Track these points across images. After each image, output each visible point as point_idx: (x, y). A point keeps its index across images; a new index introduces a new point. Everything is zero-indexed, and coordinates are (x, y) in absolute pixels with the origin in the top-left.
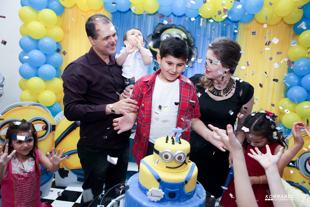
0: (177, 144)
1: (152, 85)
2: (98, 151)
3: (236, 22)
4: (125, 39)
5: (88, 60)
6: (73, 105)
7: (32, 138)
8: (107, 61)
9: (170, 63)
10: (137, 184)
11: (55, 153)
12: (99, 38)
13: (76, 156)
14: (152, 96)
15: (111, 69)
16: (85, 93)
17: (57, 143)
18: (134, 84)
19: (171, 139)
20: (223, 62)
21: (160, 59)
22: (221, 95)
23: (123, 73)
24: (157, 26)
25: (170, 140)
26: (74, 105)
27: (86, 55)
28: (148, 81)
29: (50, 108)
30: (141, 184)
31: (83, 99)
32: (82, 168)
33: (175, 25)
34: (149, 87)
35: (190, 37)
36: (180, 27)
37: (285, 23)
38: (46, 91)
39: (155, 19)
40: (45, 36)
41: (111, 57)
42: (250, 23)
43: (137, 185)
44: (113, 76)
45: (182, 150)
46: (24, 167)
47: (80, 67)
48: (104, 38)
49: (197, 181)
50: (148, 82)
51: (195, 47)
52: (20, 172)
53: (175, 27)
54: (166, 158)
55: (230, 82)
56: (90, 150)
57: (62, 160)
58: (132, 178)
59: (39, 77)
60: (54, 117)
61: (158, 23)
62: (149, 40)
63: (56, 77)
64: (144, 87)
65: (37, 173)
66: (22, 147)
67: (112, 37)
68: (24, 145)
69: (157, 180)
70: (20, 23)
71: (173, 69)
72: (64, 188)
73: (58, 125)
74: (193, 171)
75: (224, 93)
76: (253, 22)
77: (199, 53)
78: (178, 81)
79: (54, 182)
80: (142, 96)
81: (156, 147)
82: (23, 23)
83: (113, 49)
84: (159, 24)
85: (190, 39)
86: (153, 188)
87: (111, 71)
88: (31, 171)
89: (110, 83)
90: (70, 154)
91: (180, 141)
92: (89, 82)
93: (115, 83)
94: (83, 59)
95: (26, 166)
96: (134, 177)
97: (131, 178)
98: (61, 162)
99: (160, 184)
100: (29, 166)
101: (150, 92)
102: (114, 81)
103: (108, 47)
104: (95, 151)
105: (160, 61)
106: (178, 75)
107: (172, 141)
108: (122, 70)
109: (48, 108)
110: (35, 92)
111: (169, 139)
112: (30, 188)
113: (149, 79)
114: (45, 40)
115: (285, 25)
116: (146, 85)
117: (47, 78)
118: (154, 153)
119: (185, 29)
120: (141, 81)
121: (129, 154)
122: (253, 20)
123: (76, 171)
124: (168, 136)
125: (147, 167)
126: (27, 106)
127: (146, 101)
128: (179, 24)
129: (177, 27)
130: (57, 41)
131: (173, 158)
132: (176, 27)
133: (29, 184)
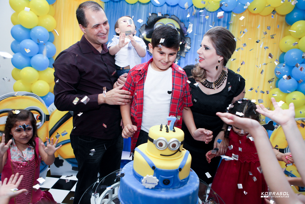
0: (171, 132)
1: (144, 74)
2: (91, 141)
3: (229, 12)
4: (116, 26)
5: (80, 48)
6: (63, 95)
7: (31, 127)
8: (100, 50)
9: (162, 53)
10: (132, 171)
11: (50, 143)
12: (89, 26)
13: (70, 145)
14: (144, 85)
15: (104, 58)
16: (77, 83)
17: (51, 133)
18: (128, 72)
19: (166, 127)
20: (218, 49)
21: (151, 48)
22: (213, 88)
23: (116, 61)
24: (150, 16)
25: (164, 129)
26: (65, 95)
27: (78, 44)
28: (140, 70)
29: (44, 98)
30: (135, 171)
31: (74, 89)
32: (75, 157)
34: (141, 76)
35: (183, 27)
36: (173, 17)
38: (39, 81)
39: (148, 8)
40: (37, 26)
41: (103, 46)
42: (243, 13)
43: (132, 173)
44: (107, 65)
45: (176, 138)
46: (24, 155)
47: (73, 56)
48: (94, 26)
49: (191, 169)
50: (140, 72)
51: (188, 37)
52: (19, 160)
53: (169, 16)
54: (160, 146)
55: (222, 74)
56: (84, 140)
57: (57, 150)
58: (127, 165)
59: (32, 67)
60: (48, 107)
62: (142, 30)
63: (49, 67)
64: (136, 76)
65: (36, 161)
66: (21, 135)
67: (102, 25)
68: (23, 134)
69: (151, 167)
70: (11, 12)
71: (166, 58)
72: (59, 177)
73: (52, 115)
74: (187, 158)
75: (215, 85)
77: (192, 43)
78: (170, 70)
79: (49, 172)
80: (135, 86)
81: (150, 135)
82: (14, 12)
83: (104, 38)
84: (152, 14)
85: (183, 29)
86: (147, 175)
87: (104, 59)
88: (31, 159)
89: (103, 72)
90: (65, 143)
91: (174, 129)
92: (81, 72)
93: (108, 72)
94: (75, 48)
95: (26, 155)
96: (129, 165)
97: (125, 166)
98: (55, 151)
99: (155, 171)
100: (28, 155)
101: (142, 81)
102: (107, 70)
103: (99, 36)
104: (89, 141)
105: (152, 50)
106: (170, 64)
107: (166, 129)
108: (115, 59)
109: (42, 98)
110: (29, 82)
111: (163, 127)
112: (28, 176)
113: (141, 68)
114: (38, 30)
116: (138, 74)
117: (40, 68)
118: (148, 141)
119: (179, 19)
120: (133, 70)
121: (123, 143)
123: (70, 160)
124: (162, 124)
125: (141, 155)
126: (20, 96)
127: (138, 90)
128: (173, 14)
130: (50, 31)
131: (168, 146)
133: (28, 172)
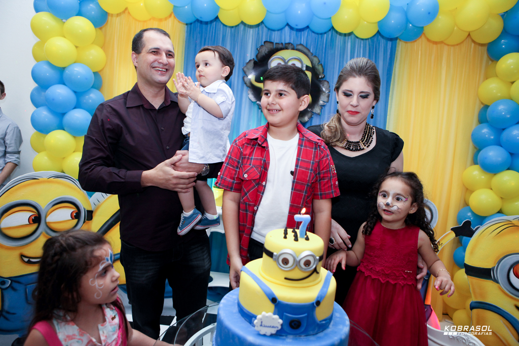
0: (301, 240)
3: (393, 40)
10: (236, 306)
19: (293, 232)
24: (262, 46)
25: (291, 235)
28: (258, 138)
30: (242, 307)
33: (292, 44)
35: (317, 64)
36: (300, 47)
37: (474, 41)
38: (76, 154)
39: (258, 33)
40: (75, 63)
42: (416, 41)
43: (236, 309)
45: (311, 251)
47: (108, 110)
51: (325, 81)
53: (292, 47)
54: (284, 264)
58: (228, 296)
59: (64, 130)
60: (90, 197)
61: (264, 40)
62: (248, 69)
69: (269, 299)
70: (33, 40)
73: (97, 210)
74: (329, 285)
76: (420, 40)
78: (297, 136)
81: (267, 246)
82: (38, 40)
84: (265, 42)
85: (317, 67)
86: (264, 313)
91: (307, 236)
96: (231, 296)
99: (276, 306)
107: (294, 236)
110: (59, 155)
111: (288, 232)
113: (258, 135)
114: (75, 69)
115: (473, 44)
117: (77, 132)
119: (309, 51)
120: (241, 138)
122: (421, 37)
125: (252, 278)
126: (45, 179)
128: (299, 43)
129: (296, 48)
130: (95, 71)
131: (297, 263)
132: (294, 47)
